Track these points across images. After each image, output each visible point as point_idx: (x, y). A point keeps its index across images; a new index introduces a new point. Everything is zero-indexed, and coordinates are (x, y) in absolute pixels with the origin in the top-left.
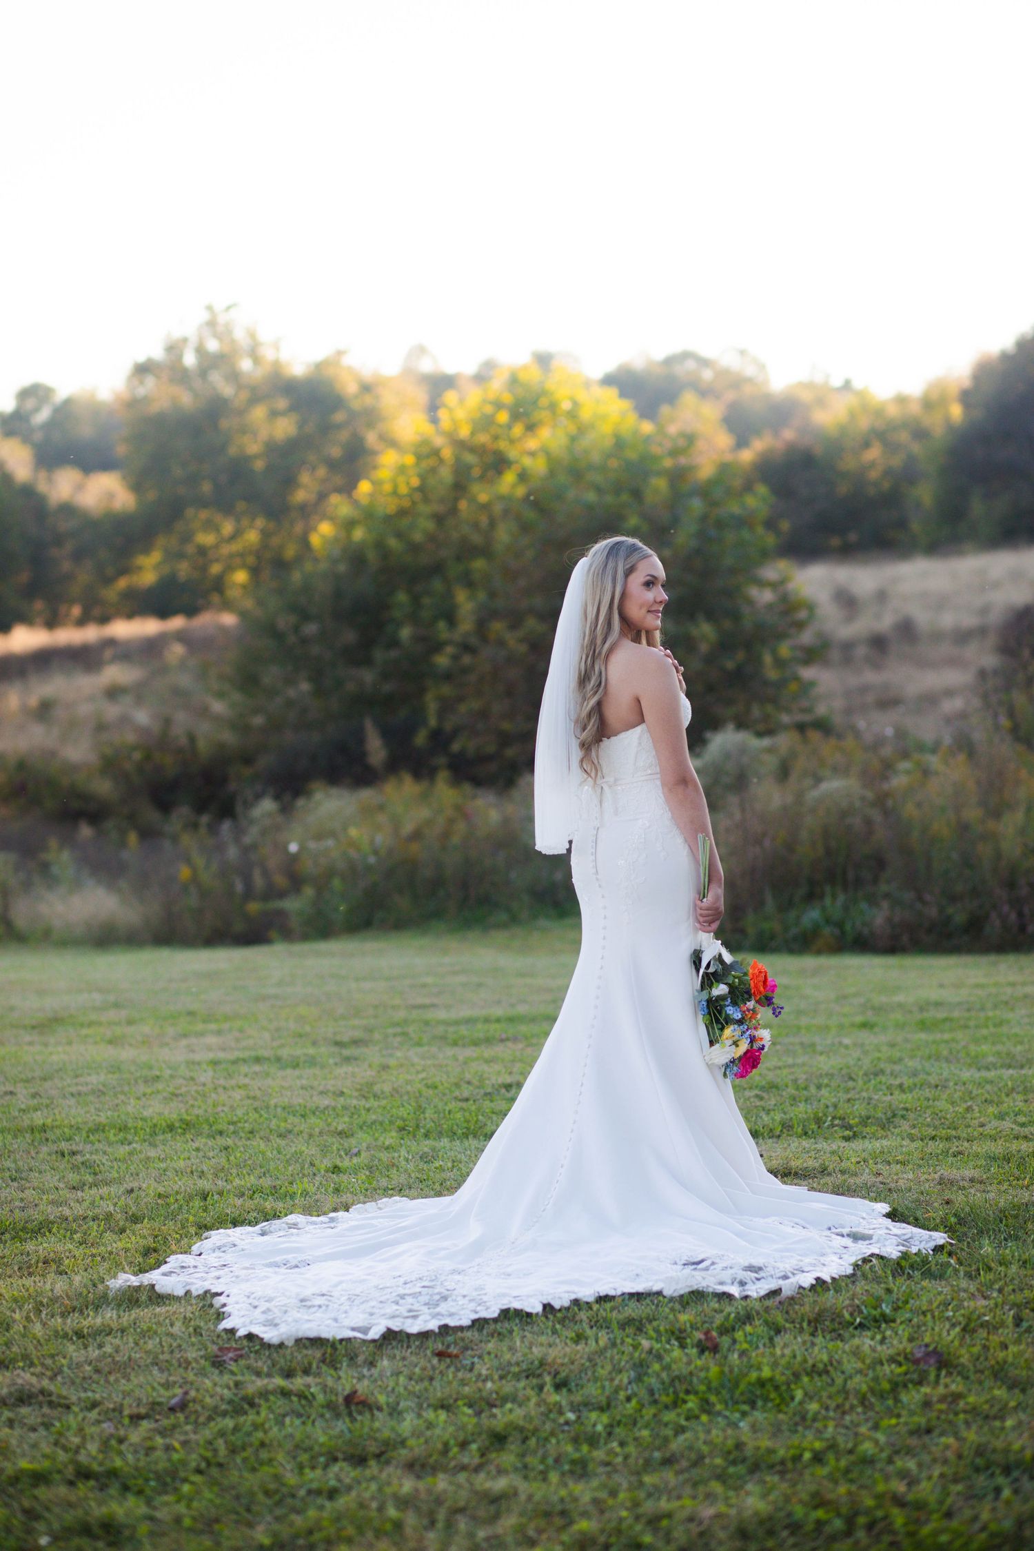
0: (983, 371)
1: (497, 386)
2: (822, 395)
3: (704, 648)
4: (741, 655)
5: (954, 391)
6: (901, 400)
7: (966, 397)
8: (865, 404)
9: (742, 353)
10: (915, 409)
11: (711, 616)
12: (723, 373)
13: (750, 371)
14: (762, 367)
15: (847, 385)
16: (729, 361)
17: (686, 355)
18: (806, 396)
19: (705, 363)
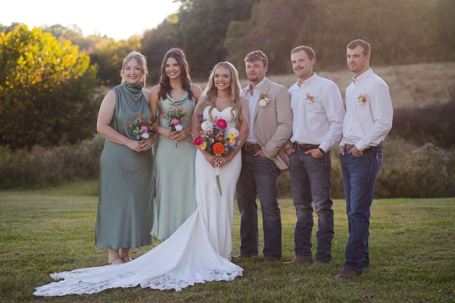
0: (147, 34)
1: (16, 31)
2: (98, 39)
3: (79, 110)
4: (89, 113)
5: (139, 39)
6: (123, 41)
7: (142, 41)
8: (113, 42)
9: (75, 26)
10: (127, 44)
11: (81, 101)
12: (69, 31)
13: (77, 31)
14: (81, 30)
15: (105, 36)
16: (71, 28)
17: (58, 26)
18: (94, 39)
19: (63, 28)
